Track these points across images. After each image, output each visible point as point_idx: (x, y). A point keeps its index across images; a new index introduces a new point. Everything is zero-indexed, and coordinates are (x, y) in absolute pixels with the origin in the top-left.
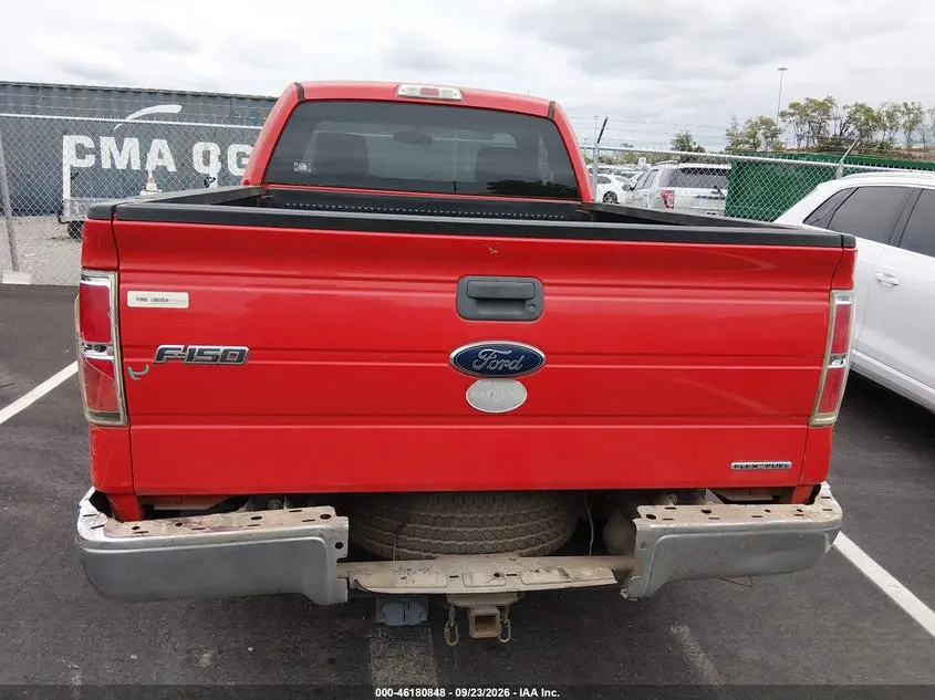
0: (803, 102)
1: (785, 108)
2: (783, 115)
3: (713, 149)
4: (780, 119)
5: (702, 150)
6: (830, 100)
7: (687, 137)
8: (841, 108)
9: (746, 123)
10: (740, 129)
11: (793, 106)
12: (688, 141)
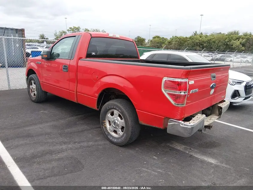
0: (73, 27)
1: (68, 28)
2: (68, 30)
3: (51, 39)
4: (68, 32)
5: (48, 39)
6: (79, 27)
7: (43, 35)
8: (82, 30)
9: (59, 32)
10: (58, 34)
11: (70, 28)
12: (44, 36)
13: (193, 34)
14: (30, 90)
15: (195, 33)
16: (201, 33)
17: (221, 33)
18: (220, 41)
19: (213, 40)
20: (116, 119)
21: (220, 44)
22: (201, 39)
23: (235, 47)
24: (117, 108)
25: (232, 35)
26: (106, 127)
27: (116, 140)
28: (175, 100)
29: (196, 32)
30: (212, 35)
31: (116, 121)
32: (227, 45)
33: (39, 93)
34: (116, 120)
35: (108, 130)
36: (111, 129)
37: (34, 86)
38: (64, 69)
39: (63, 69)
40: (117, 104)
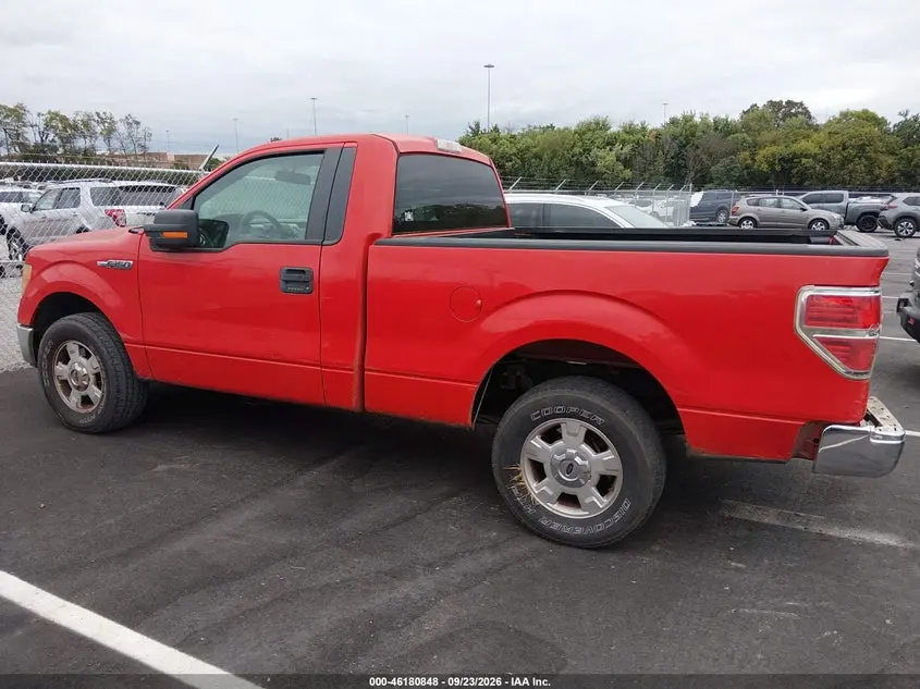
6: (21, 107)
8: (35, 116)
13: (470, 130)
14: (58, 385)
15: (474, 127)
16: (496, 129)
17: (553, 127)
18: (555, 154)
19: (535, 150)
20: (574, 452)
21: (556, 162)
22: (495, 147)
23: (604, 170)
24: (585, 413)
25: (589, 134)
26: (524, 490)
27: (579, 531)
28: (846, 360)
29: (477, 125)
30: (530, 134)
31: (577, 459)
32: (579, 164)
33: (118, 391)
34: (577, 454)
35: (533, 495)
36: (550, 493)
37: (82, 365)
38: (287, 282)
39: (282, 283)
40: (583, 397)
